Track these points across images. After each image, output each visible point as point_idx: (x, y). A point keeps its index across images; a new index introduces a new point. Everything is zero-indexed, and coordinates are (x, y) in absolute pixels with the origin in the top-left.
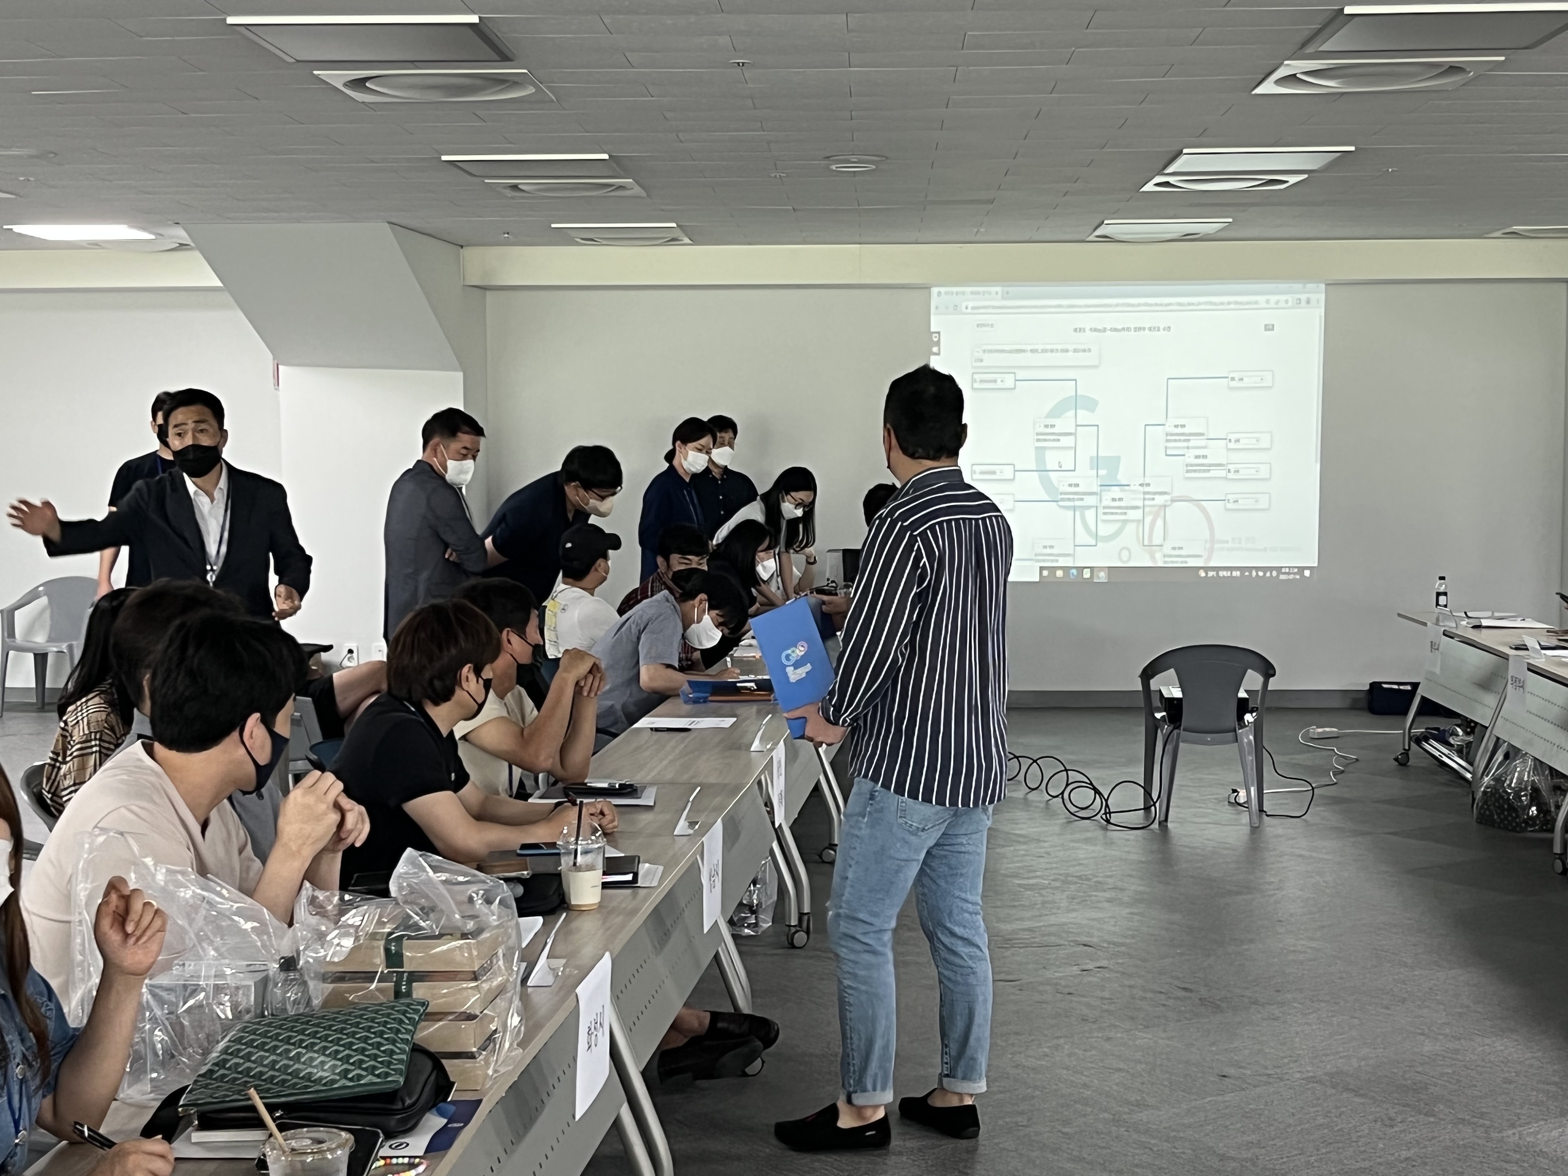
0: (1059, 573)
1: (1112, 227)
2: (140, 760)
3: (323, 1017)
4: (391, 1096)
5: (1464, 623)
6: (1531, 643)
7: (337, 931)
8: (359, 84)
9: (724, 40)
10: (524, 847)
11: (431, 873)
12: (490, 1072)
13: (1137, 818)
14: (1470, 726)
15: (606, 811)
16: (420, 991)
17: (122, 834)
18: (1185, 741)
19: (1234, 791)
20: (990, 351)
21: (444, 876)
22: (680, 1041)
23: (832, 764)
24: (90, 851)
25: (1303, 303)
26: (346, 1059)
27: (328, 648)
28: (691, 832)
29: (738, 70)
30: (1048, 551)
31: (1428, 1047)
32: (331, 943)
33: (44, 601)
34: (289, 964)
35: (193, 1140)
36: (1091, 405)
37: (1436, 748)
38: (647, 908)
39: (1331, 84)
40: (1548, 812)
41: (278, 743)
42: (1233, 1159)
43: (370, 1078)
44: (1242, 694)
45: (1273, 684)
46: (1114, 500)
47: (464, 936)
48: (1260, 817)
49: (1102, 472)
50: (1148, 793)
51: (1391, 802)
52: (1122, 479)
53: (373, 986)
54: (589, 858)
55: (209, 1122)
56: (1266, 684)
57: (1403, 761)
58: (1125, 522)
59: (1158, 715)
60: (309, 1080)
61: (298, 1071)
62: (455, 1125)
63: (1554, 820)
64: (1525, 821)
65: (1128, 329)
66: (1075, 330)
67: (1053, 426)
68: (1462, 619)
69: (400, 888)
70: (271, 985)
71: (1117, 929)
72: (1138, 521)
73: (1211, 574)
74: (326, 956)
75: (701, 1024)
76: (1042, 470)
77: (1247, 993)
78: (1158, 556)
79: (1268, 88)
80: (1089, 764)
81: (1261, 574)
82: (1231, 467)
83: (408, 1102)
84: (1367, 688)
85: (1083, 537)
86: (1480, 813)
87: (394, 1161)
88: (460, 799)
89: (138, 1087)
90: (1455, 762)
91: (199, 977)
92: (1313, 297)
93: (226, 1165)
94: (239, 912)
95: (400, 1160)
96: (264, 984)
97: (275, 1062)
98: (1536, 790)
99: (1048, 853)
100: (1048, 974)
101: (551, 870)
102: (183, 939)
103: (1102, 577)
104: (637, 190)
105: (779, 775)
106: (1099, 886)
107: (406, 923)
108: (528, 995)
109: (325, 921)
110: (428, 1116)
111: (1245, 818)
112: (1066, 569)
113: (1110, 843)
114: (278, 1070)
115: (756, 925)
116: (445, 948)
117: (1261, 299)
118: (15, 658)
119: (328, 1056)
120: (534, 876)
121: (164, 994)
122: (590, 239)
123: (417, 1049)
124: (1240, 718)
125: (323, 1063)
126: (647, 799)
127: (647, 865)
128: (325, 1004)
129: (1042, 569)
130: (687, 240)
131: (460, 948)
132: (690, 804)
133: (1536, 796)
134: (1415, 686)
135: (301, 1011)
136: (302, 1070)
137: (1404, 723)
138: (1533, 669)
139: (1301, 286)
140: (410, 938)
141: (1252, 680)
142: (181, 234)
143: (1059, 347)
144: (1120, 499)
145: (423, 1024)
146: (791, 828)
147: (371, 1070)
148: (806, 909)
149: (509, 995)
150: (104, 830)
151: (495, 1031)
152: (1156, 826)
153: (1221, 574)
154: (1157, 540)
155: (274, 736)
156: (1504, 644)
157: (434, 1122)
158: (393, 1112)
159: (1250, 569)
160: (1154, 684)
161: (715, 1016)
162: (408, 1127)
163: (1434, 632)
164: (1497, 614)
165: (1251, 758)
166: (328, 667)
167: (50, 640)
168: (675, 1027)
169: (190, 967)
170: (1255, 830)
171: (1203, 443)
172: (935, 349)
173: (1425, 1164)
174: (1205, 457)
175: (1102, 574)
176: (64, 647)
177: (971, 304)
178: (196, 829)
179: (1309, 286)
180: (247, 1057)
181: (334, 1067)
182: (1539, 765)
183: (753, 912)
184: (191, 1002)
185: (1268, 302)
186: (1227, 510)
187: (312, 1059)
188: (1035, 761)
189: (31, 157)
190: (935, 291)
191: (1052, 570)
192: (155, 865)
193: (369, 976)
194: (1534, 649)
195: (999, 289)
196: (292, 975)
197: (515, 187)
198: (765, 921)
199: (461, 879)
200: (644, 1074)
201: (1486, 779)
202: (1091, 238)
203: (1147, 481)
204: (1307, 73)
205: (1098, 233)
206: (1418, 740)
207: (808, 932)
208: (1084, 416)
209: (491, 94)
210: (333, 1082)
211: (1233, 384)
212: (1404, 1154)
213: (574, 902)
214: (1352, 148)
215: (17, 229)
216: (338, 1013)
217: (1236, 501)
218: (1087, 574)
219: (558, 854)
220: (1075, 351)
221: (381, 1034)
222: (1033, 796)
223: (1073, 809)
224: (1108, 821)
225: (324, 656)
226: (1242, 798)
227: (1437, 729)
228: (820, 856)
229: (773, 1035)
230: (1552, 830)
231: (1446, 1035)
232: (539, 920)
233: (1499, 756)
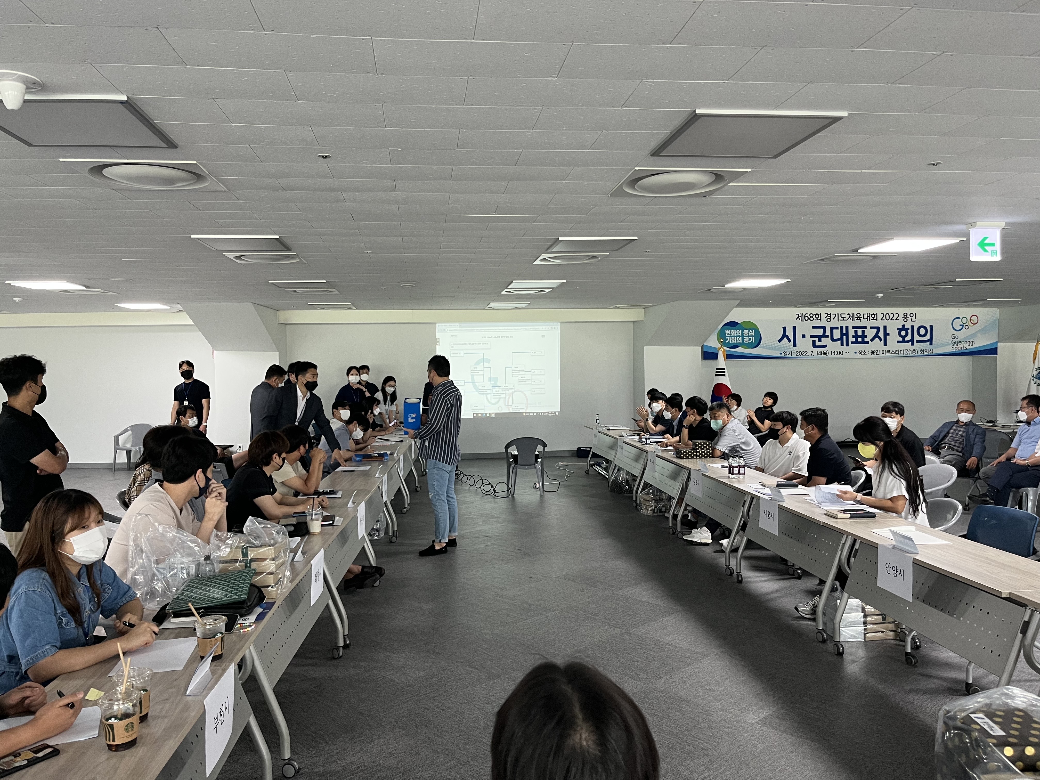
0: (480, 415)
1: (492, 305)
2: (157, 488)
3: (219, 576)
4: (243, 602)
5: (604, 428)
6: (624, 434)
7: (224, 546)
8: (239, 257)
9: (362, 245)
10: (295, 513)
11: (258, 525)
12: (279, 592)
13: (505, 494)
14: (607, 461)
15: (324, 500)
16: (254, 565)
17: (147, 515)
18: (519, 468)
19: (535, 484)
20: (456, 344)
21: (263, 525)
22: (352, 576)
23: (405, 480)
24: (135, 522)
25: (553, 329)
26: (226, 590)
27: (233, 446)
28: (353, 506)
29: (368, 254)
30: (476, 408)
31: (595, 565)
32: (222, 550)
33: (130, 432)
34: (207, 558)
35: (171, 622)
36: (488, 361)
37: (597, 468)
38: (338, 532)
39: (558, 261)
40: (631, 487)
41: (208, 480)
42: (534, 605)
43: (235, 596)
44: (537, 453)
45: (546, 449)
46: (496, 391)
47: (270, 546)
48: (543, 492)
49: (492, 382)
50: (508, 486)
51: (584, 486)
52: (499, 384)
53: (237, 564)
54: (317, 516)
55: (177, 615)
56: (544, 449)
57: (587, 472)
58: (500, 398)
59: (511, 460)
60: (213, 598)
61: (210, 595)
62: (266, 611)
63: (633, 490)
64: (624, 491)
65: (499, 337)
66: (483, 337)
67: (476, 368)
68: (603, 427)
69: (247, 530)
70: (201, 566)
71: (498, 531)
72: (504, 398)
73: (527, 414)
74: (220, 555)
75: (358, 570)
76: (473, 382)
77: (539, 550)
78: (511, 409)
79: (538, 262)
80: (489, 477)
81: (543, 414)
82: (533, 380)
83: (249, 604)
84: (576, 449)
85: (487, 403)
86: (611, 489)
87: (244, 625)
88: (273, 497)
89: (153, 603)
90: (603, 472)
91: (175, 564)
92: (556, 327)
93: (183, 630)
94: (190, 541)
95: (246, 624)
96: (198, 565)
97: (201, 593)
98: (627, 480)
99: (476, 507)
100: (475, 547)
101: (304, 521)
102: (169, 551)
103: (493, 416)
104: (337, 292)
105: (385, 485)
106: (493, 517)
107: (249, 542)
108: (294, 565)
109: (221, 542)
110: (256, 608)
111: (539, 493)
112: (482, 414)
113: (496, 502)
114: (202, 595)
115: (379, 535)
116: (263, 550)
117: (541, 327)
118: (120, 453)
119: (220, 589)
120: (298, 523)
121: (162, 571)
122: (322, 308)
123: (252, 585)
124: (536, 461)
125: (218, 592)
126: (339, 495)
127: (338, 518)
128: (220, 572)
129: (474, 414)
130: (354, 308)
131: (268, 550)
132: (353, 497)
133: (627, 482)
134: (591, 448)
135: (212, 574)
136: (211, 595)
137: (587, 460)
138: (625, 442)
139: (552, 323)
140: (250, 547)
141: (540, 448)
142: (179, 307)
143: (478, 343)
144: (498, 391)
145: (254, 577)
146: (390, 503)
147: (236, 594)
148: (395, 529)
149: (286, 565)
150: (140, 514)
151: (281, 578)
152: (510, 496)
153: (531, 414)
154: (510, 404)
155: (206, 477)
156: (616, 435)
157: (259, 610)
158: (243, 608)
159: (539, 413)
160: (509, 450)
161: (363, 567)
162: (249, 612)
163: (595, 431)
164: (614, 425)
165: (540, 473)
166: (232, 453)
167: (132, 446)
168: (349, 571)
169: (172, 560)
170: (542, 496)
171: (524, 373)
172: (438, 344)
173: (594, 603)
174: (524, 377)
175: (493, 415)
176: (137, 448)
177: (449, 329)
178: (178, 511)
179: (555, 323)
180: (191, 592)
181: (223, 593)
182: (628, 473)
183: (378, 531)
184: (172, 573)
185: (542, 328)
186: (532, 394)
187: (214, 591)
188: (472, 477)
189: (123, 281)
190: (437, 325)
191: (477, 414)
192: (159, 525)
193: (236, 561)
194: (625, 437)
195: (458, 324)
196: (208, 562)
197: (295, 291)
198: (382, 534)
199: (269, 526)
200: (337, 589)
201: (612, 477)
202: (487, 308)
203: (507, 385)
204: (549, 258)
205: (488, 306)
206: (592, 466)
207: (396, 537)
208: (486, 365)
209: (286, 261)
210: (222, 598)
211: (532, 354)
212: (587, 600)
213: (312, 531)
214: (565, 281)
215: (120, 305)
216: (224, 574)
217: (534, 391)
218: (488, 415)
219: (306, 515)
220: (483, 344)
221: (239, 581)
222: (471, 488)
223: (484, 492)
224: (495, 495)
225: (230, 449)
226: (538, 486)
227: (597, 462)
228: (401, 511)
229: (383, 572)
230: (632, 493)
231: (600, 561)
232: (300, 538)
233: (616, 470)
